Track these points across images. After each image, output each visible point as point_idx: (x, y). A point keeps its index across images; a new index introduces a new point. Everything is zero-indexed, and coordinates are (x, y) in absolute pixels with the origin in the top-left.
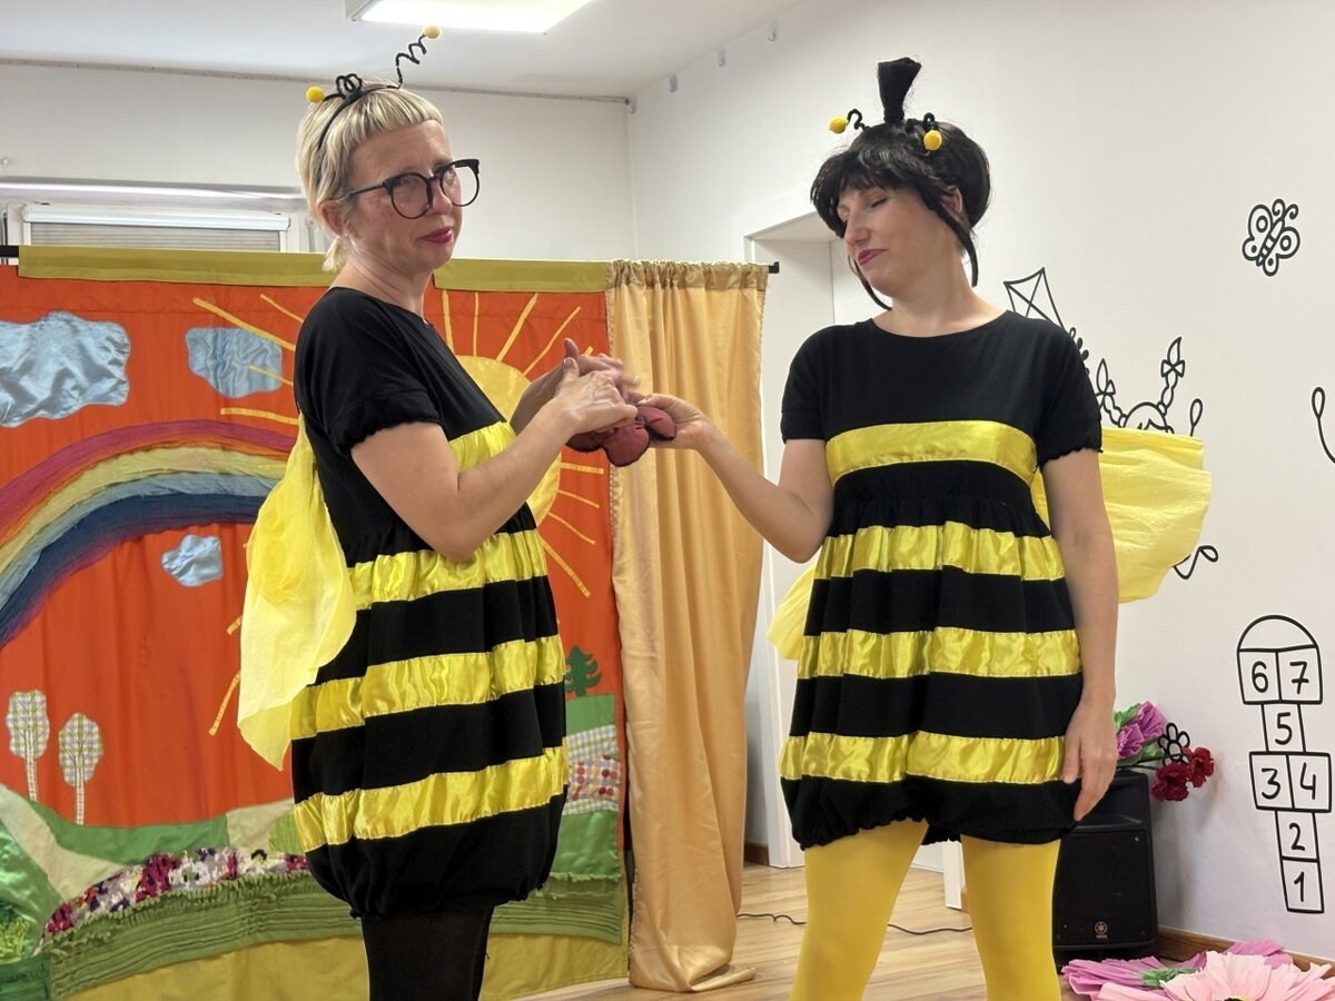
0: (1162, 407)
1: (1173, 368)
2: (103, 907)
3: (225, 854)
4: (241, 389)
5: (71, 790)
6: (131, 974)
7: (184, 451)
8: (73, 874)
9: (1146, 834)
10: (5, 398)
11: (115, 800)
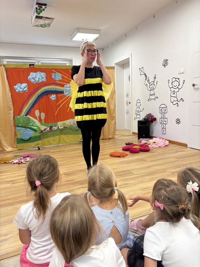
0: (154, 82)
1: (155, 78)
2: (46, 131)
3: (58, 126)
4: (57, 80)
5: (42, 120)
6: (49, 137)
7: (52, 86)
8: (43, 128)
9: (149, 126)
10: (34, 80)
11: (47, 121)
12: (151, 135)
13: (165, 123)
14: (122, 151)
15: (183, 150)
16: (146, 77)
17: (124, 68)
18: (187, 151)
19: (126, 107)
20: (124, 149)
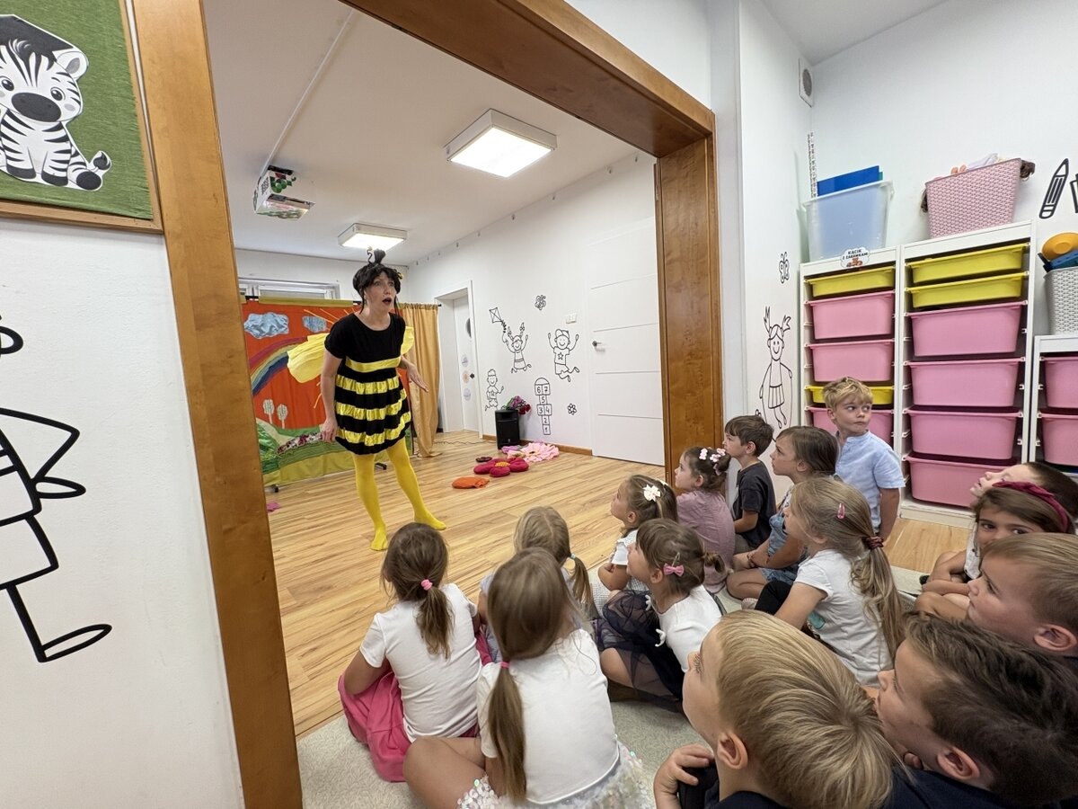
0: (521, 336)
1: (522, 328)
2: (291, 447)
4: (317, 330)
5: (281, 421)
6: (298, 461)
8: (283, 440)
9: (518, 421)
10: (258, 332)
11: (292, 423)
12: (521, 439)
13: (547, 413)
14: (473, 476)
15: (587, 461)
16: (505, 326)
17: (454, 307)
18: (595, 464)
19: (463, 386)
20: (477, 470)
